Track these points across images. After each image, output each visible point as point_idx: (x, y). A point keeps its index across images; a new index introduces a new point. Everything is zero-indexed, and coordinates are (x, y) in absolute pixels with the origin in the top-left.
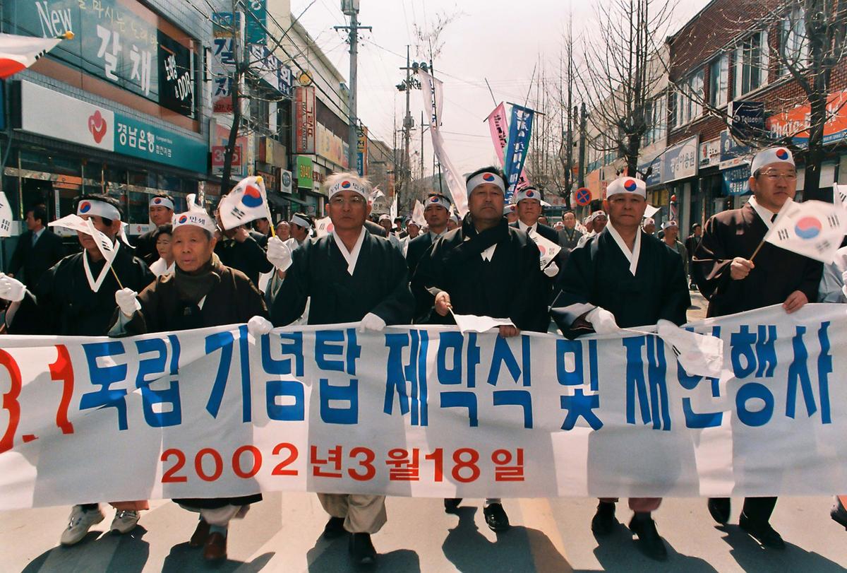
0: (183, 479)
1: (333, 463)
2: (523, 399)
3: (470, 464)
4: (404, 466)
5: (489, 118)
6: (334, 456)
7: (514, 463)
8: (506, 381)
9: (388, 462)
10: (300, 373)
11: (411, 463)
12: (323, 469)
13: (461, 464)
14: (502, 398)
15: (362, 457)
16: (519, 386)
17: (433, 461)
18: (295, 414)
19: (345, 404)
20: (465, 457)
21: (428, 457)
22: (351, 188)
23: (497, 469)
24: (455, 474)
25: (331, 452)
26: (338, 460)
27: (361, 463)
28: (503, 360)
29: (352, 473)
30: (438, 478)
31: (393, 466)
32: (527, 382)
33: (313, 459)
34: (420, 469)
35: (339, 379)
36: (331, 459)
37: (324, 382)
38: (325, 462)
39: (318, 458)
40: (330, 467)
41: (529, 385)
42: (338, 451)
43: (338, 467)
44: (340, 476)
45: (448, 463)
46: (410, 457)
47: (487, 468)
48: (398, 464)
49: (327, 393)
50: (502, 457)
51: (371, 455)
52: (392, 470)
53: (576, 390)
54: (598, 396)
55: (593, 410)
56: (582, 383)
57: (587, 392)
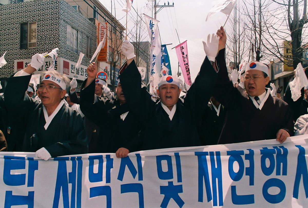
2: (138, 188)
5: (176, 47)
8: (128, 178)
14: (126, 189)
16: (136, 181)
22: (50, 79)
28: (126, 165)
32: (141, 178)
53: (169, 182)
54: (181, 185)
55: (179, 194)
56: (172, 178)
57: (176, 183)
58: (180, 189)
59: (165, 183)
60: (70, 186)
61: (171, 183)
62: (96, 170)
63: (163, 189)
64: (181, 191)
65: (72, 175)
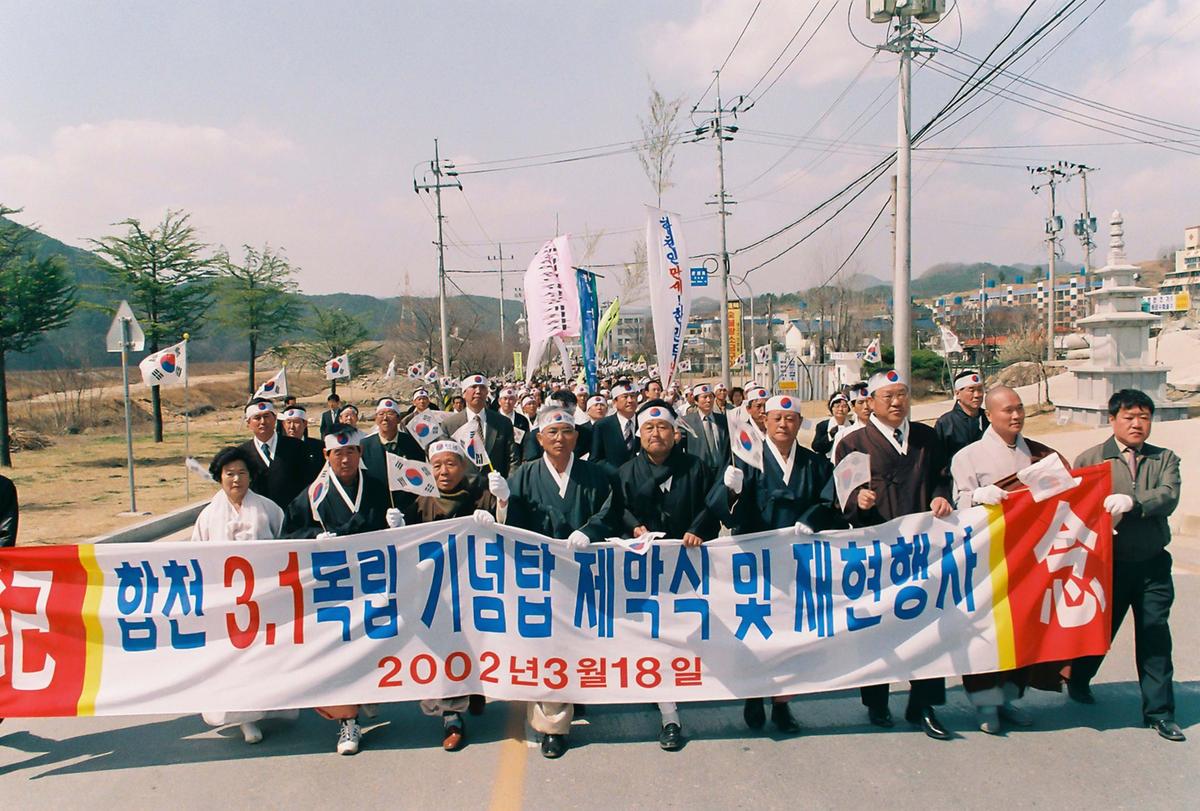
0: (399, 683)
1: (531, 672)
2: (701, 606)
3: (653, 672)
4: (593, 674)
6: (531, 665)
7: (692, 669)
8: (687, 590)
9: (579, 671)
10: (501, 590)
11: (599, 670)
12: (521, 677)
13: (644, 672)
14: (682, 606)
15: (556, 667)
16: (698, 594)
17: (618, 669)
18: (498, 626)
19: (540, 619)
20: (648, 665)
21: (614, 665)
23: (677, 675)
24: (639, 680)
25: (529, 662)
26: (534, 670)
27: (555, 673)
28: (684, 571)
29: (547, 682)
30: (624, 684)
31: (583, 674)
32: (706, 591)
33: (513, 669)
34: (607, 676)
35: (535, 596)
36: (528, 668)
37: (522, 599)
38: (523, 671)
39: (517, 667)
40: (527, 676)
41: (708, 593)
42: (535, 661)
43: (535, 676)
44: (536, 684)
45: (632, 671)
46: (598, 666)
47: (668, 674)
48: (588, 672)
49: (525, 607)
50: (681, 665)
51: (564, 665)
52: (582, 678)
53: (750, 599)
54: (769, 605)
55: (765, 618)
56: (756, 592)
57: (760, 601)
58: (766, 610)
59: (744, 599)
60: (597, 593)
61: (753, 600)
62: (635, 576)
63: (740, 609)
64: (769, 614)
65: (600, 579)
